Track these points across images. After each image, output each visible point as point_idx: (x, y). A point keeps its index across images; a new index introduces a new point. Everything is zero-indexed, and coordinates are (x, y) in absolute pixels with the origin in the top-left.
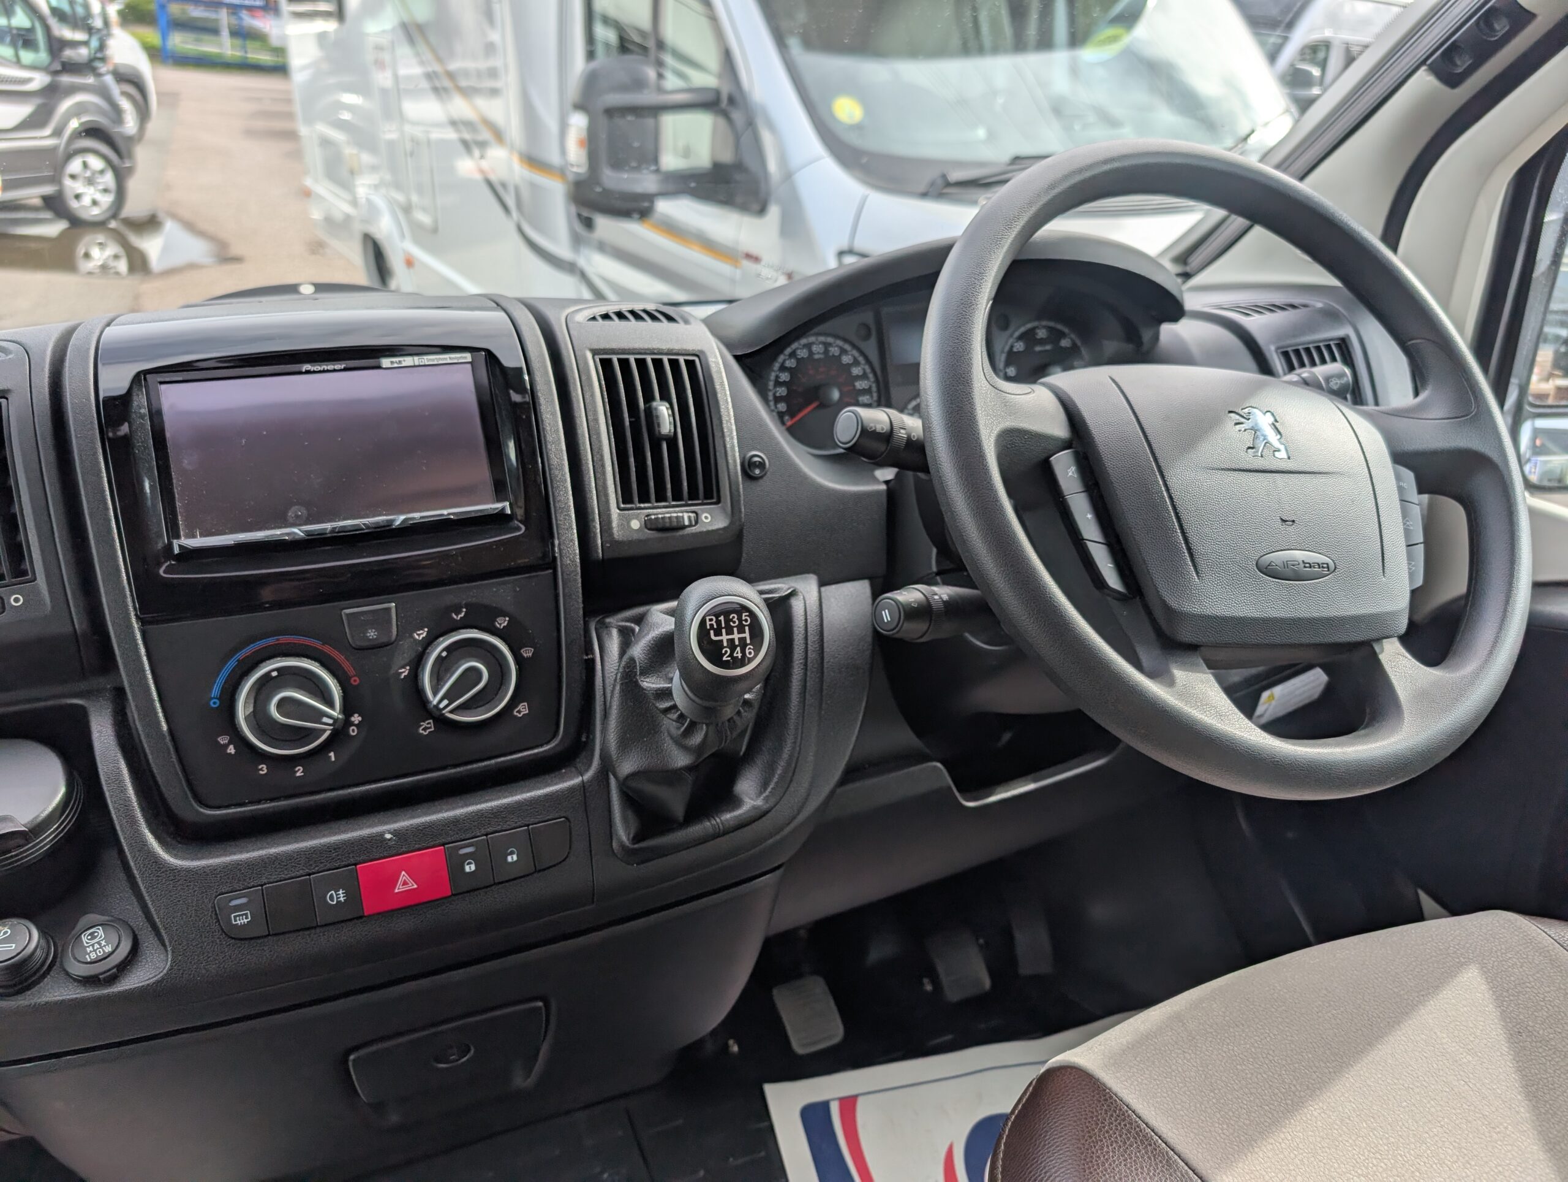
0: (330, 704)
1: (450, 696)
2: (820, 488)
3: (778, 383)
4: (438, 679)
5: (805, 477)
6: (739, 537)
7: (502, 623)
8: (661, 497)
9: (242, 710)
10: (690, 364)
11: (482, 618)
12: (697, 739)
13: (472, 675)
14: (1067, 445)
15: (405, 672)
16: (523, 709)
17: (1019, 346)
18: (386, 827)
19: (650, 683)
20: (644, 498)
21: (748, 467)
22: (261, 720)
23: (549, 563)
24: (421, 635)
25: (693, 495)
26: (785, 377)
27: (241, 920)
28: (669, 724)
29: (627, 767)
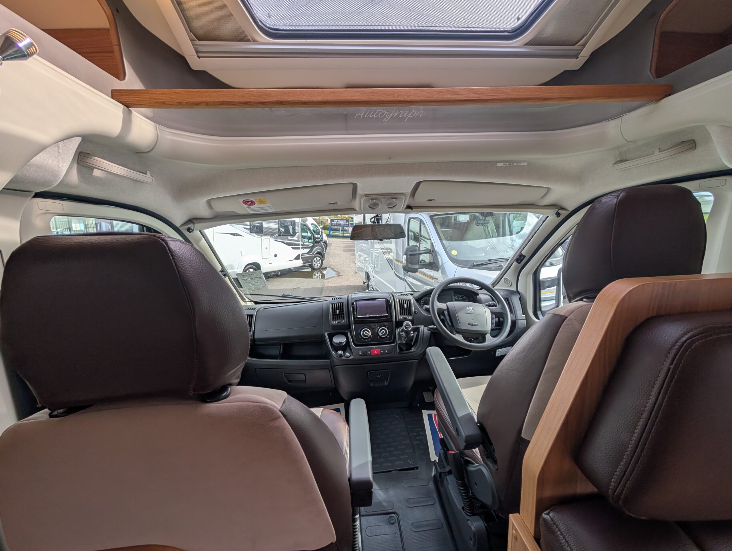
0: (370, 333)
1: (381, 334)
2: (424, 315)
3: (422, 302)
4: (380, 333)
5: (422, 313)
6: (414, 319)
7: (387, 327)
8: (405, 315)
9: (362, 333)
10: (409, 300)
11: (385, 326)
12: (406, 340)
13: (383, 332)
14: (446, 310)
15: (377, 331)
16: (388, 337)
17: (457, 298)
18: (374, 347)
19: (401, 333)
20: (403, 315)
21: (415, 312)
22: (363, 334)
23: (392, 321)
24: (379, 327)
25: (408, 315)
26: (423, 302)
27: (360, 353)
28: (403, 338)
29: (399, 342)
